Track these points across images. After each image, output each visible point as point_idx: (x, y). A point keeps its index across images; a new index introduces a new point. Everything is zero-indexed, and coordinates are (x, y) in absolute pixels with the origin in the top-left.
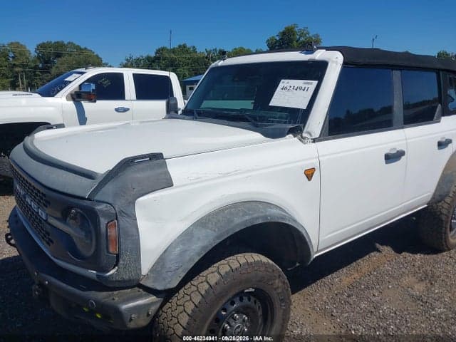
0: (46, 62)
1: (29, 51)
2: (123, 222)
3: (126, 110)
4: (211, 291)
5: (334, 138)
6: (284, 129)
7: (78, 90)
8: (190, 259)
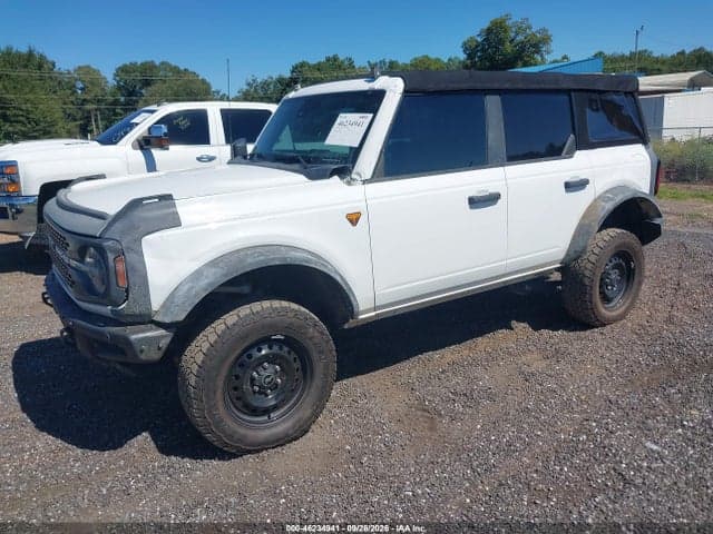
0: (131, 94)
1: (105, 78)
2: (130, 257)
3: (211, 159)
4: (228, 332)
5: (391, 180)
6: (326, 170)
7: (146, 135)
8: (195, 296)
